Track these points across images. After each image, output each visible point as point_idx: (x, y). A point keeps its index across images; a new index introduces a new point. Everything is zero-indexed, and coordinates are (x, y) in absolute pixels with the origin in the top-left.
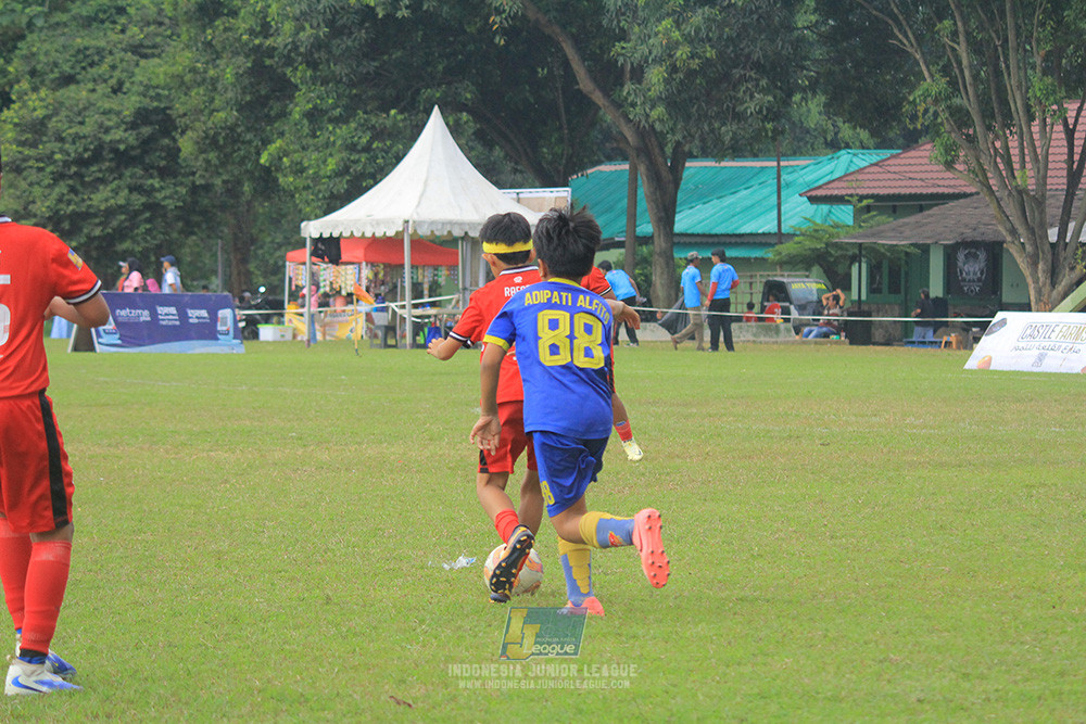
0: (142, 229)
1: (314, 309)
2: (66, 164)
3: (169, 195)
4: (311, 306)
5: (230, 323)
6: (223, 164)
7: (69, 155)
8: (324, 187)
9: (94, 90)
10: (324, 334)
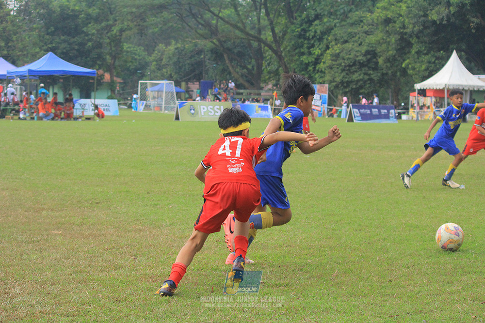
0: (368, 86)
1: (418, 110)
2: (345, 66)
3: (375, 76)
4: (417, 110)
5: (393, 114)
6: (391, 67)
7: (346, 63)
8: (421, 74)
9: (353, 45)
10: (421, 117)
